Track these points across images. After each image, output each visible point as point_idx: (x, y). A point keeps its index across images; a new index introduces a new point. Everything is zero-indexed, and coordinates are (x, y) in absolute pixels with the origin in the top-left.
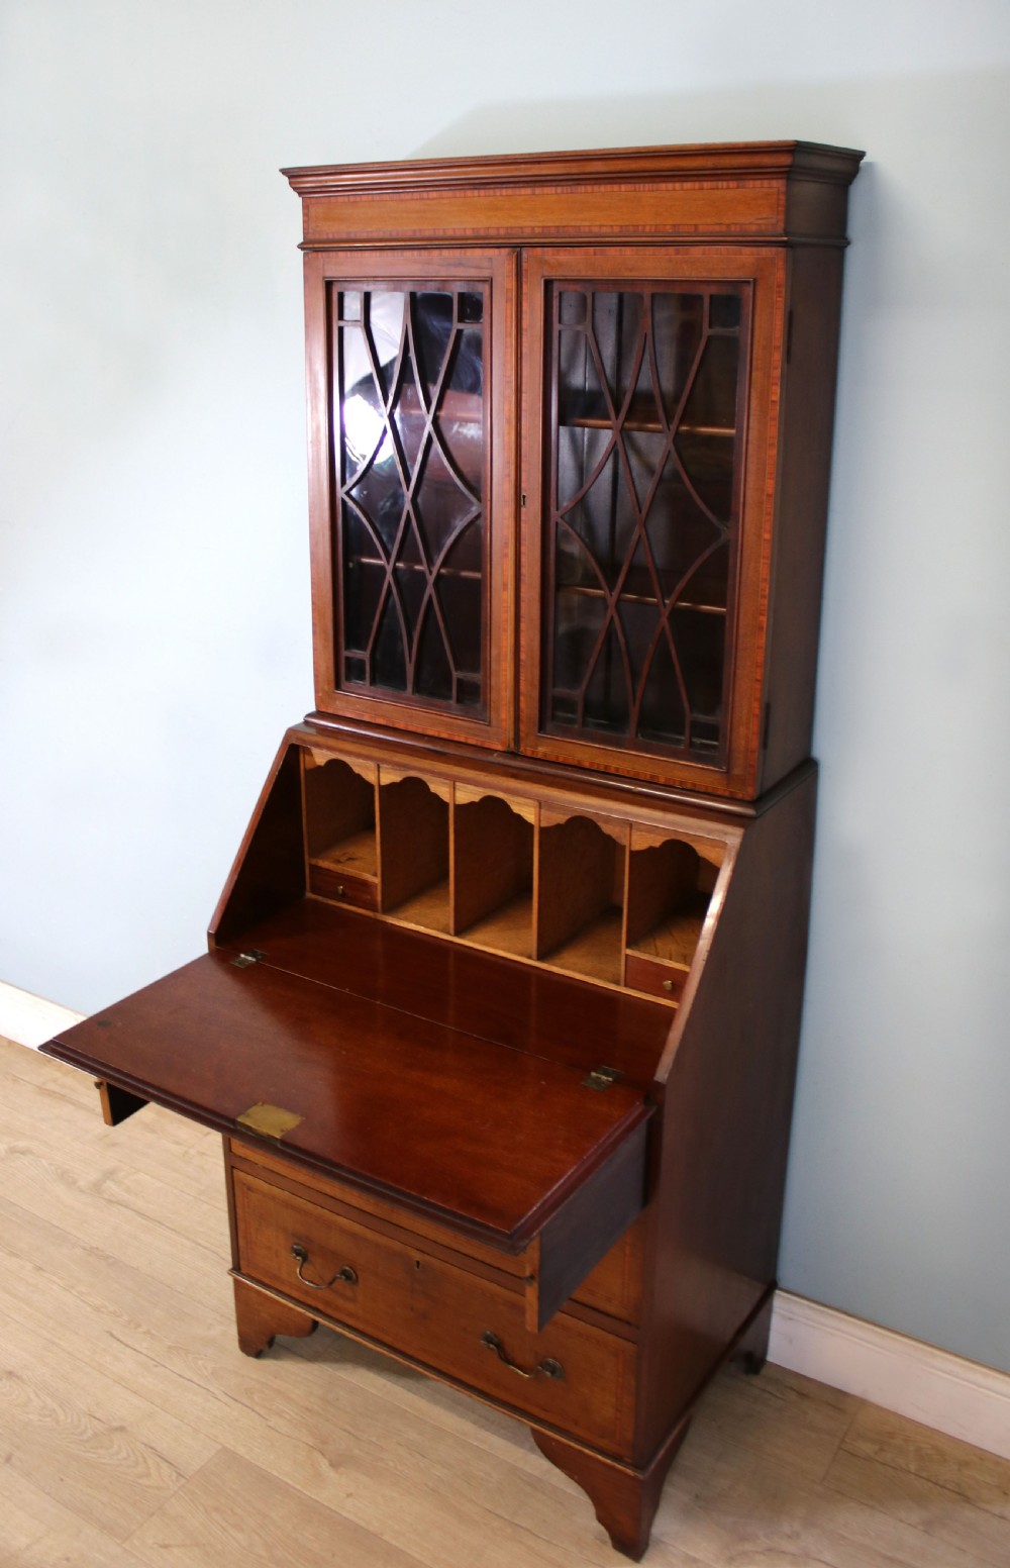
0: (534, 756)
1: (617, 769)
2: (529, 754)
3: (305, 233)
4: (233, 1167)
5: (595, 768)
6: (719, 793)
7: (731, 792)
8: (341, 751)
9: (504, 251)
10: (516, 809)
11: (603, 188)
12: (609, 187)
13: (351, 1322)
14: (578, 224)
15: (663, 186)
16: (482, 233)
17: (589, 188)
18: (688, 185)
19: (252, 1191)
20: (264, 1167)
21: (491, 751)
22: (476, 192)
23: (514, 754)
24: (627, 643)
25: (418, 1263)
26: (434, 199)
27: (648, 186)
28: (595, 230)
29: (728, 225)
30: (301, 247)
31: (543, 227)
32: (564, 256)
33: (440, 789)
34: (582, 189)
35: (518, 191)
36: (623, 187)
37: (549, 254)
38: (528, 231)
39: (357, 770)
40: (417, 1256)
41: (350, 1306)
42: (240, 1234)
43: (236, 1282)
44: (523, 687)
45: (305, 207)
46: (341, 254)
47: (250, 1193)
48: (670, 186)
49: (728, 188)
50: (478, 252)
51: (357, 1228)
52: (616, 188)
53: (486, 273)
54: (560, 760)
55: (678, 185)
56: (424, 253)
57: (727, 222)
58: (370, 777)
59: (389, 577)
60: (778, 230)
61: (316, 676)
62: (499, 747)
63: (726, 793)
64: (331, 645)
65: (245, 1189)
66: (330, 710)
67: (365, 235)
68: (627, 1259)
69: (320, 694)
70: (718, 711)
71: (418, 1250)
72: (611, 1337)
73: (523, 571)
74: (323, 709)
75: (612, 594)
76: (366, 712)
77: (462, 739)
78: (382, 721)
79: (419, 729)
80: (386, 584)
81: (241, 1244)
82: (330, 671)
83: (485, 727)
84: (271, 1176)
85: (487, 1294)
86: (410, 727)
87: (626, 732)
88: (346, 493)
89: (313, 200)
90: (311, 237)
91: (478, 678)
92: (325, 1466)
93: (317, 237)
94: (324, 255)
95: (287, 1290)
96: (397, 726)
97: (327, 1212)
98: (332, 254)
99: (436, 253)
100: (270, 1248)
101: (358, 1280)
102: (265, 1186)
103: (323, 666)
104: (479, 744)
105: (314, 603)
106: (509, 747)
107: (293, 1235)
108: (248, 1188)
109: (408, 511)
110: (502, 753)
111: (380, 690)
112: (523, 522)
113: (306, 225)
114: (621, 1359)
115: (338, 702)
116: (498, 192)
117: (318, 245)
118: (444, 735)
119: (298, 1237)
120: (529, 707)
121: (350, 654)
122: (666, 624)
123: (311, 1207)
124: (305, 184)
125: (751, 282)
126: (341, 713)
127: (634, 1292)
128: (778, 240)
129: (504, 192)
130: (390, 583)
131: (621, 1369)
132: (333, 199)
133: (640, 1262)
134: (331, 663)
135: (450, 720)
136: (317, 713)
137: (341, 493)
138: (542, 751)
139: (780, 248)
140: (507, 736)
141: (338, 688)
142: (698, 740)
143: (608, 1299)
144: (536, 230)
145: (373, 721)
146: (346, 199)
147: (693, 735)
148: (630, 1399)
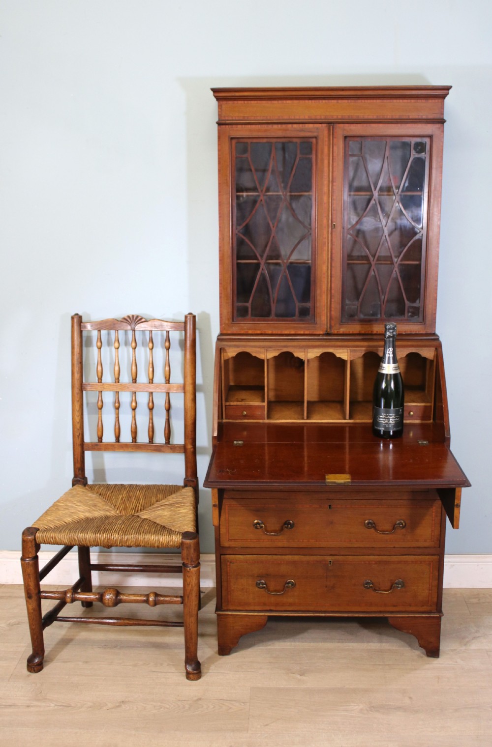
0: (339, 333)
1: (377, 332)
2: (336, 332)
3: (219, 119)
4: (221, 554)
5: (367, 333)
6: (421, 333)
7: (426, 331)
8: (245, 346)
9: (324, 125)
10: (338, 355)
11: (369, 101)
12: (372, 101)
13: (291, 609)
14: (358, 115)
15: (395, 101)
16: (313, 117)
17: (363, 101)
18: (405, 101)
19: (233, 563)
20: (241, 547)
21: (319, 335)
22: (310, 101)
23: (328, 334)
24: (380, 280)
25: (330, 561)
26: (289, 103)
27: (388, 101)
28: (366, 117)
29: (422, 116)
30: (217, 123)
31: (342, 116)
32: (353, 127)
33: (299, 354)
34: (360, 101)
35: (330, 101)
36: (378, 101)
37: (346, 126)
38: (335, 117)
39: (254, 354)
40: (330, 558)
41: (291, 600)
42: (224, 589)
43: (218, 615)
45: (220, 107)
46: (239, 127)
48: (398, 101)
50: (311, 126)
51: (296, 558)
52: (375, 101)
53: (315, 134)
54: (351, 332)
55: (401, 101)
56: (284, 126)
57: (421, 114)
58: (262, 356)
59: (262, 266)
60: (442, 117)
61: (221, 317)
62: (321, 333)
63: (424, 332)
64: (230, 301)
65: (228, 563)
66: (229, 332)
67: (253, 118)
68: (433, 519)
69: (223, 326)
70: (418, 301)
71: (330, 555)
72: (428, 557)
73: (333, 255)
74: (225, 332)
75: (373, 261)
76: (249, 329)
77: (302, 332)
78: (259, 332)
79: (279, 332)
80: (261, 270)
81: (223, 595)
82: (230, 314)
83: (313, 325)
84: (245, 550)
85: (367, 562)
86: (274, 332)
87: (379, 316)
88: (239, 232)
89: (224, 102)
90: (223, 118)
91: (308, 305)
92: (299, 677)
93: (227, 118)
94: (230, 126)
95: (252, 608)
96: (267, 333)
97: (280, 556)
98: (234, 126)
99: (290, 126)
100: (243, 589)
101: (295, 584)
102: (241, 557)
103: (225, 312)
104: (311, 333)
105: (220, 284)
106: (326, 331)
107: (258, 576)
108: (231, 563)
109: (274, 237)
110: (323, 335)
111: (256, 318)
112: (333, 236)
113: (220, 113)
114: (432, 564)
115: (233, 328)
116: (321, 101)
117: (227, 122)
118: (293, 332)
119: (260, 576)
120: (336, 312)
121: (240, 304)
122: (396, 270)
123: (269, 557)
124: (222, 95)
125: (431, 137)
126: (235, 332)
127: (437, 533)
128: (442, 121)
129: (324, 101)
130: (263, 269)
131: (431, 571)
132: (236, 102)
133: (439, 518)
134: (230, 310)
135: (296, 325)
136: (221, 334)
137: (236, 231)
138: (342, 330)
139: (442, 125)
140: (325, 326)
141: (233, 321)
142: (410, 314)
143: (425, 541)
144: (339, 117)
145: (254, 333)
146: (242, 102)
147: (409, 312)
148: (435, 583)
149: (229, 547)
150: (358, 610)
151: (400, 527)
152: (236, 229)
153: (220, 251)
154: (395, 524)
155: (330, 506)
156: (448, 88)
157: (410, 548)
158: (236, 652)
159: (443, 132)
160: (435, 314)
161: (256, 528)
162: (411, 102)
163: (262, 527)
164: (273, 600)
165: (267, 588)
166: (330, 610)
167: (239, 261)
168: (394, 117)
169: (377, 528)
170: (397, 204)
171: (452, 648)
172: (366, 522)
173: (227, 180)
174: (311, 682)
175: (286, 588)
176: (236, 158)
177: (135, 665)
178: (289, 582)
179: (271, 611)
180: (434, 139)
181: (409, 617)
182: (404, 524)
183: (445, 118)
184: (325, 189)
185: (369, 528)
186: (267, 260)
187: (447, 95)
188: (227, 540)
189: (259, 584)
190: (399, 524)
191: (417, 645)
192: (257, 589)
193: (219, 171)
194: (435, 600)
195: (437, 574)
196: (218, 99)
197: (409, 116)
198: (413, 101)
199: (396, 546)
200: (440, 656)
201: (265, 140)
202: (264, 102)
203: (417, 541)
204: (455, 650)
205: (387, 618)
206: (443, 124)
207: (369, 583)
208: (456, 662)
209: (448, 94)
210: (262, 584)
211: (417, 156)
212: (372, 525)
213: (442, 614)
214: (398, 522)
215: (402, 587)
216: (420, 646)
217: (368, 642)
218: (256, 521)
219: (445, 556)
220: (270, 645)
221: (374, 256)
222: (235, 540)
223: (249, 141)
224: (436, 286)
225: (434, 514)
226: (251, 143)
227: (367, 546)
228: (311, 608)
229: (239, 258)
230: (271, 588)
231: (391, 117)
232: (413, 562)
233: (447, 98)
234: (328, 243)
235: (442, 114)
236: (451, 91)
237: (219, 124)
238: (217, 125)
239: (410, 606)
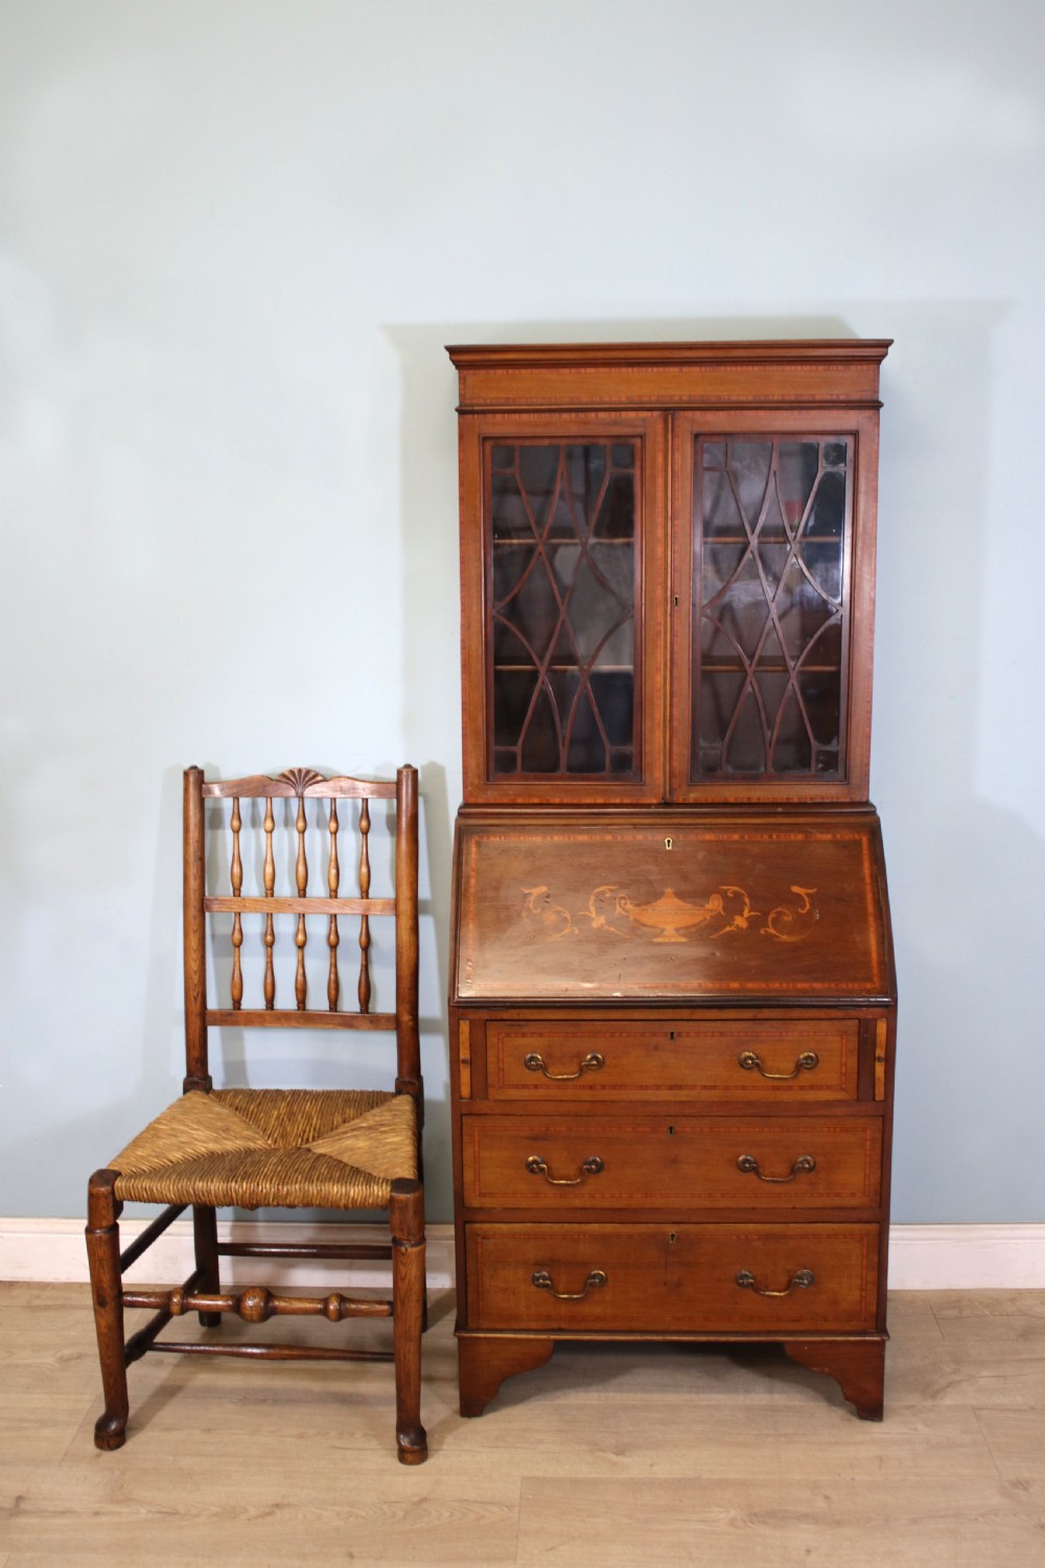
0: (687, 801)
1: (759, 799)
2: (681, 801)
3: (460, 402)
4: (466, 1222)
5: (740, 801)
6: (842, 800)
7: (850, 798)
9: (655, 413)
11: (739, 368)
12: (745, 368)
13: (598, 1326)
14: (719, 393)
15: (788, 368)
16: (636, 399)
17: (728, 368)
18: (807, 368)
19: (488, 1239)
20: (504, 1208)
21: (649, 806)
22: (630, 370)
23: (667, 804)
24: (763, 702)
25: (673, 1235)
27: (775, 368)
28: (734, 398)
29: (838, 395)
30: (457, 410)
31: (690, 396)
32: (710, 416)
34: (722, 368)
35: (667, 369)
36: (756, 368)
37: (698, 415)
38: (677, 398)
40: (671, 1229)
41: (598, 1310)
42: (470, 1289)
43: (461, 1340)
44: (676, 749)
45: (462, 380)
46: (499, 417)
47: (485, 1241)
48: (793, 368)
49: (837, 370)
50: (632, 414)
51: (608, 1228)
52: (750, 368)
53: (639, 431)
54: (710, 801)
55: (799, 368)
56: (582, 415)
57: (837, 393)
59: (543, 677)
60: (875, 398)
61: (465, 773)
62: (654, 801)
63: (848, 800)
64: (482, 744)
65: (479, 1240)
66: (480, 801)
67: (524, 401)
68: (868, 1153)
69: (469, 788)
70: (835, 741)
71: (673, 1223)
72: (857, 1226)
73: (675, 656)
74: (472, 801)
75: (750, 665)
76: (519, 795)
77: (618, 801)
78: (536, 801)
79: (575, 801)
80: (539, 684)
81: (469, 1300)
82: (481, 766)
83: (639, 788)
84: (511, 1215)
85: (742, 1237)
86: (565, 801)
87: (762, 769)
88: (498, 612)
89: (471, 372)
90: (468, 402)
91: (630, 749)
92: (614, 1458)
93: (474, 401)
94: (481, 416)
95: (524, 1325)
96: (551, 801)
97: (576, 1225)
98: (489, 416)
99: (593, 415)
100: (507, 1289)
101: (607, 1280)
102: (504, 1227)
103: (473, 763)
104: (634, 802)
105: (463, 709)
106: (663, 798)
107: (535, 1264)
108: (484, 1238)
109: (563, 622)
110: (658, 805)
111: (532, 774)
112: (675, 620)
113: (462, 392)
114: (865, 1242)
115: (489, 793)
116: (650, 370)
117: (476, 408)
118: (600, 801)
119: (540, 1264)
120: (681, 763)
121: (500, 748)
122: (794, 683)
123: (557, 1227)
124: (466, 358)
125: (855, 434)
126: (492, 801)
127: (874, 1179)
128: (876, 406)
129: (655, 369)
130: (544, 683)
131: (865, 1251)
132: (491, 372)
133: (879, 1151)
134: (482, 759)
135: (605, 787)
136: (466, 805)
137: (492, 612)
138: (693, 797)
139: (875, 411)
140: (662, 790)
141: (488, 780)
142: (820, 765)
143: (853, 1195)
144: (684, 398)
145: (527, 802)
146: (505, 372)
147: (818, 761)
148: (873, 1276)
149: (481, 1209)
150: (724, 1329)
151: (806, 1169)
152: (494, 607)
153: (463, 648)
154: (796, 1163)
155: (671, 1128)
156: (886, 344)
157: (824, 1208)
158: (494, 1410)
159: (878, 424)
160: (868, 765)
161: (532, 1171)
162: (817, 370)
163: (543, 1169)
164: (563, 1309)
165: (551, 1288)
166: (673, 1328)
167: (499, 667)
168: (787, 398)
169: (761, 1170)
170: (794, 560)
171: (907, 1404)
172: (741, 1158)
173: (475, 515)
174: (635, 1466)
175: (590, 1287)
176: (493, 475)
177: (301, 1436)
178: (595, 1275)
179: (560, 1330)
180: (863, 438)
181: (823, 1342)
182: (812, 1164)
183: (881, 399)
184: (660, 533)
185: (744, 1170)
186: (550, 664)
187: (884, 356)
188: (477, 1194)
189: (538, 1279)
190: (802, 1163)
191: (841, 1397)
192: (533, 1289)
193: (461, 499)
194: (873, 1309)
195: (876, 1259)
196: (458, 365)
197: (814, 396)
198: (820, 368)
199: (798, 1206)
200: (884, 1418)
201: (546, 442)
202: (544, 371)
203: (838, 1195)
204: (913, 1406)
205: (780, 1345)
206: (878, 410)
207: (746, 1276)
208: (916, 1430)
209: (887, 354)
210: (544, 1278)
211: (830, 469)
212: (754, 1169)
213: (888, 1335)
214: (801, 1159)
215: (809, 1284)
216: (847, 1399)
217: (747, 1391)
218: (531, 1159)
219: (891, 1227)
220: (559, 1398)
221: (751, 657)
222: (491, 1195)
223: (519, 443)
224: (870, 712)
225: (868, 1143)
226: (521, 446)
227: (743, 1205)
228: (637, 1325)
229: (498, 661)
230: (561, 1287)
231: (780, 398)
232: (829, 1236)
233: (885, 363)
234: (666, 633)
235: (876, 391)
236: (890, 349)
237: (461, 411)
238: (457, 414)
239: (826, 1320)
